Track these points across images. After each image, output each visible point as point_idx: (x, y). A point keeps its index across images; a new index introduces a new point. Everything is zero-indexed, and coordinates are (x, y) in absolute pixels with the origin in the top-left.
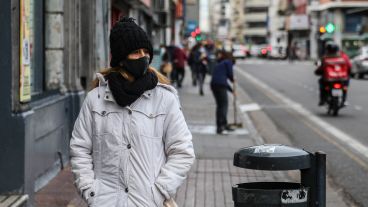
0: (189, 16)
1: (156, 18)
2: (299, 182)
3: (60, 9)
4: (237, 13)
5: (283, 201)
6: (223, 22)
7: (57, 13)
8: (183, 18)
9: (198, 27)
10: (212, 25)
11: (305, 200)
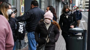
0: (73, 3)
1: (65, 3)
2: (81, 35)
3: (44, 1)
4: (84, 3)
5: (78, 39)
6: (81, 4)
7: (43, 2)
8: (72, 4)
9: (75, 5)
10: (79, 5)
11: (82, 39)
